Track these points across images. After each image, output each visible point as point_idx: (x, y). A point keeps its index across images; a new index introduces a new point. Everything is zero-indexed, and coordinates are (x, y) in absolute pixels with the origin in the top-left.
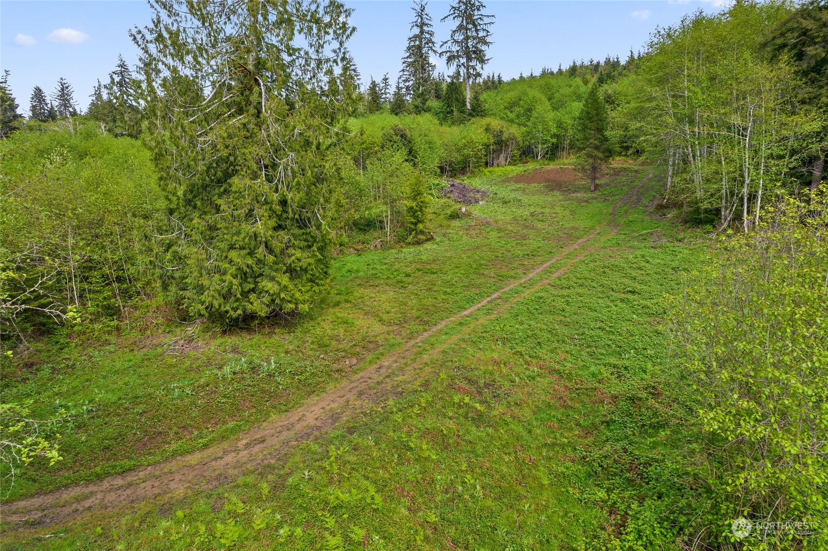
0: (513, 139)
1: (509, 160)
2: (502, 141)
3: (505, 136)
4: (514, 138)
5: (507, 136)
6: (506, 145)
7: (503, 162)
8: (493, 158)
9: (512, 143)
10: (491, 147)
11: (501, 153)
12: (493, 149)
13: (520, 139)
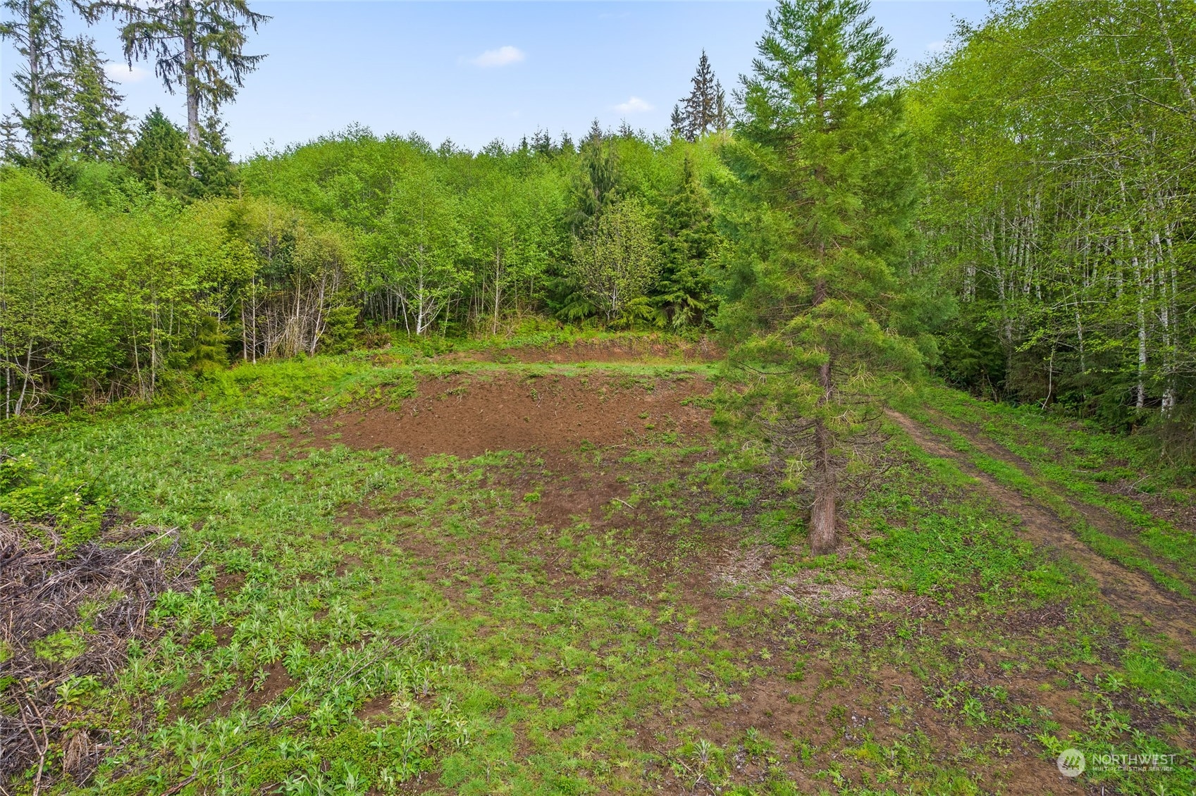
0: (331, 266)
1: (318, 334)
2: (291, 270)
3: (302, 254)
4: (336, 262)
5: (309, 254)
6: (309, 285)
7: (300, 344)
8: (262, 329)
9: (329, 278)
10: (253, 289)
11: (290, 310)
12: (260, 297)
13: (353, 265)
